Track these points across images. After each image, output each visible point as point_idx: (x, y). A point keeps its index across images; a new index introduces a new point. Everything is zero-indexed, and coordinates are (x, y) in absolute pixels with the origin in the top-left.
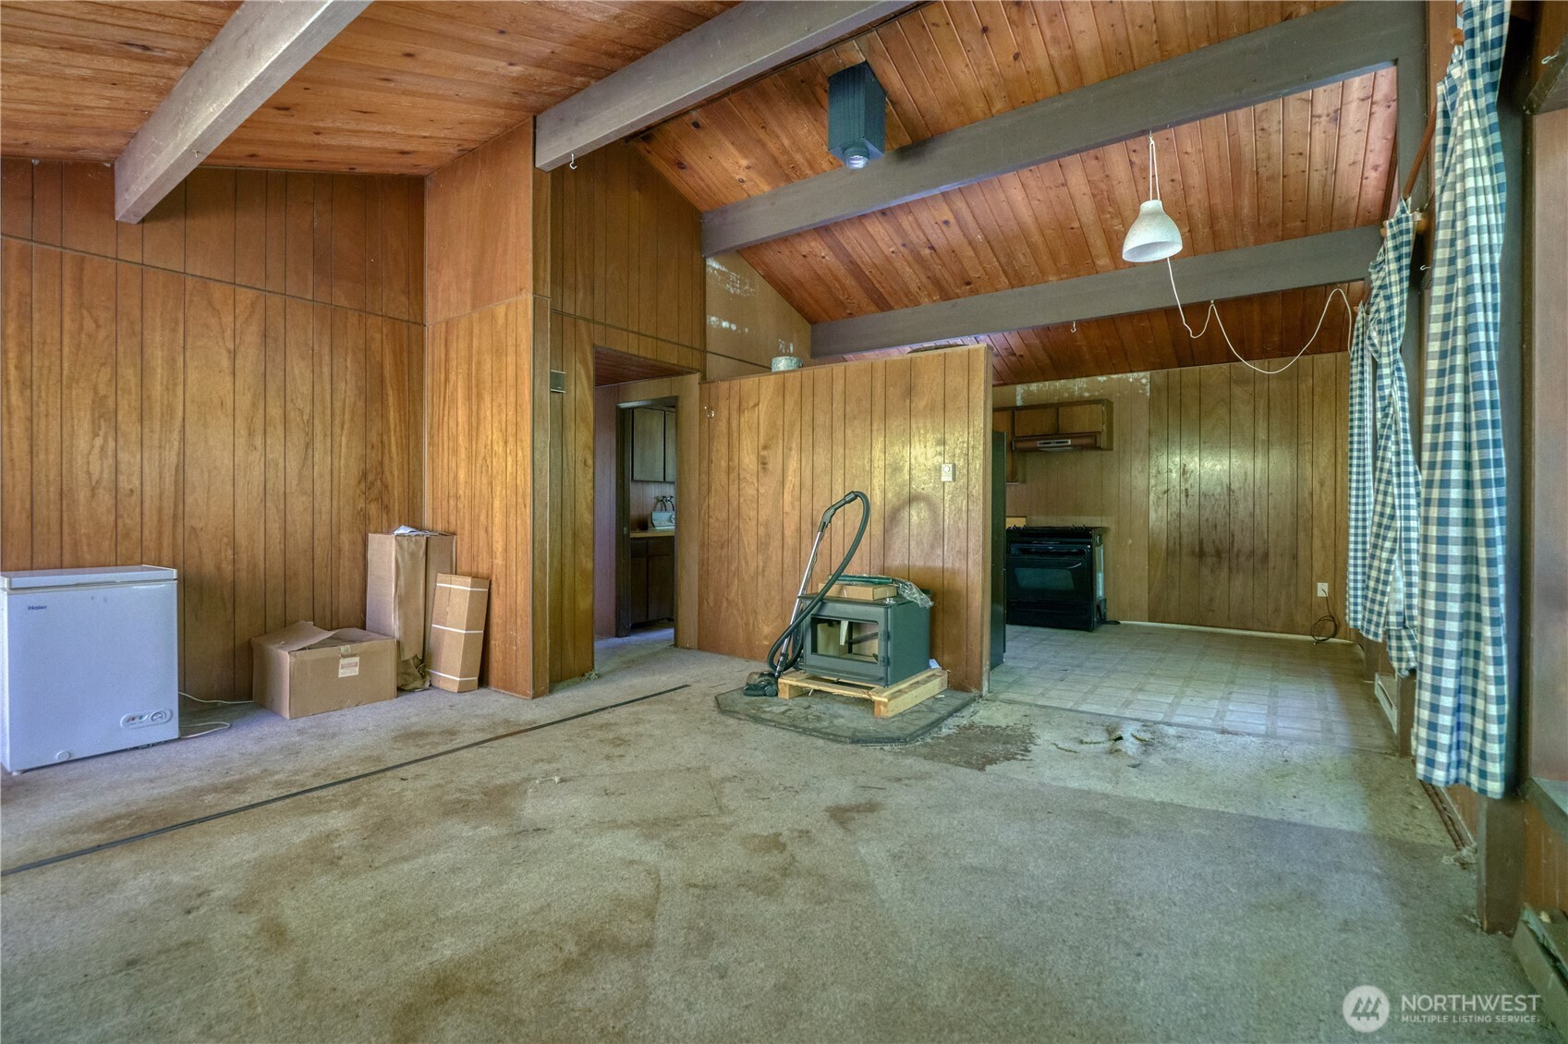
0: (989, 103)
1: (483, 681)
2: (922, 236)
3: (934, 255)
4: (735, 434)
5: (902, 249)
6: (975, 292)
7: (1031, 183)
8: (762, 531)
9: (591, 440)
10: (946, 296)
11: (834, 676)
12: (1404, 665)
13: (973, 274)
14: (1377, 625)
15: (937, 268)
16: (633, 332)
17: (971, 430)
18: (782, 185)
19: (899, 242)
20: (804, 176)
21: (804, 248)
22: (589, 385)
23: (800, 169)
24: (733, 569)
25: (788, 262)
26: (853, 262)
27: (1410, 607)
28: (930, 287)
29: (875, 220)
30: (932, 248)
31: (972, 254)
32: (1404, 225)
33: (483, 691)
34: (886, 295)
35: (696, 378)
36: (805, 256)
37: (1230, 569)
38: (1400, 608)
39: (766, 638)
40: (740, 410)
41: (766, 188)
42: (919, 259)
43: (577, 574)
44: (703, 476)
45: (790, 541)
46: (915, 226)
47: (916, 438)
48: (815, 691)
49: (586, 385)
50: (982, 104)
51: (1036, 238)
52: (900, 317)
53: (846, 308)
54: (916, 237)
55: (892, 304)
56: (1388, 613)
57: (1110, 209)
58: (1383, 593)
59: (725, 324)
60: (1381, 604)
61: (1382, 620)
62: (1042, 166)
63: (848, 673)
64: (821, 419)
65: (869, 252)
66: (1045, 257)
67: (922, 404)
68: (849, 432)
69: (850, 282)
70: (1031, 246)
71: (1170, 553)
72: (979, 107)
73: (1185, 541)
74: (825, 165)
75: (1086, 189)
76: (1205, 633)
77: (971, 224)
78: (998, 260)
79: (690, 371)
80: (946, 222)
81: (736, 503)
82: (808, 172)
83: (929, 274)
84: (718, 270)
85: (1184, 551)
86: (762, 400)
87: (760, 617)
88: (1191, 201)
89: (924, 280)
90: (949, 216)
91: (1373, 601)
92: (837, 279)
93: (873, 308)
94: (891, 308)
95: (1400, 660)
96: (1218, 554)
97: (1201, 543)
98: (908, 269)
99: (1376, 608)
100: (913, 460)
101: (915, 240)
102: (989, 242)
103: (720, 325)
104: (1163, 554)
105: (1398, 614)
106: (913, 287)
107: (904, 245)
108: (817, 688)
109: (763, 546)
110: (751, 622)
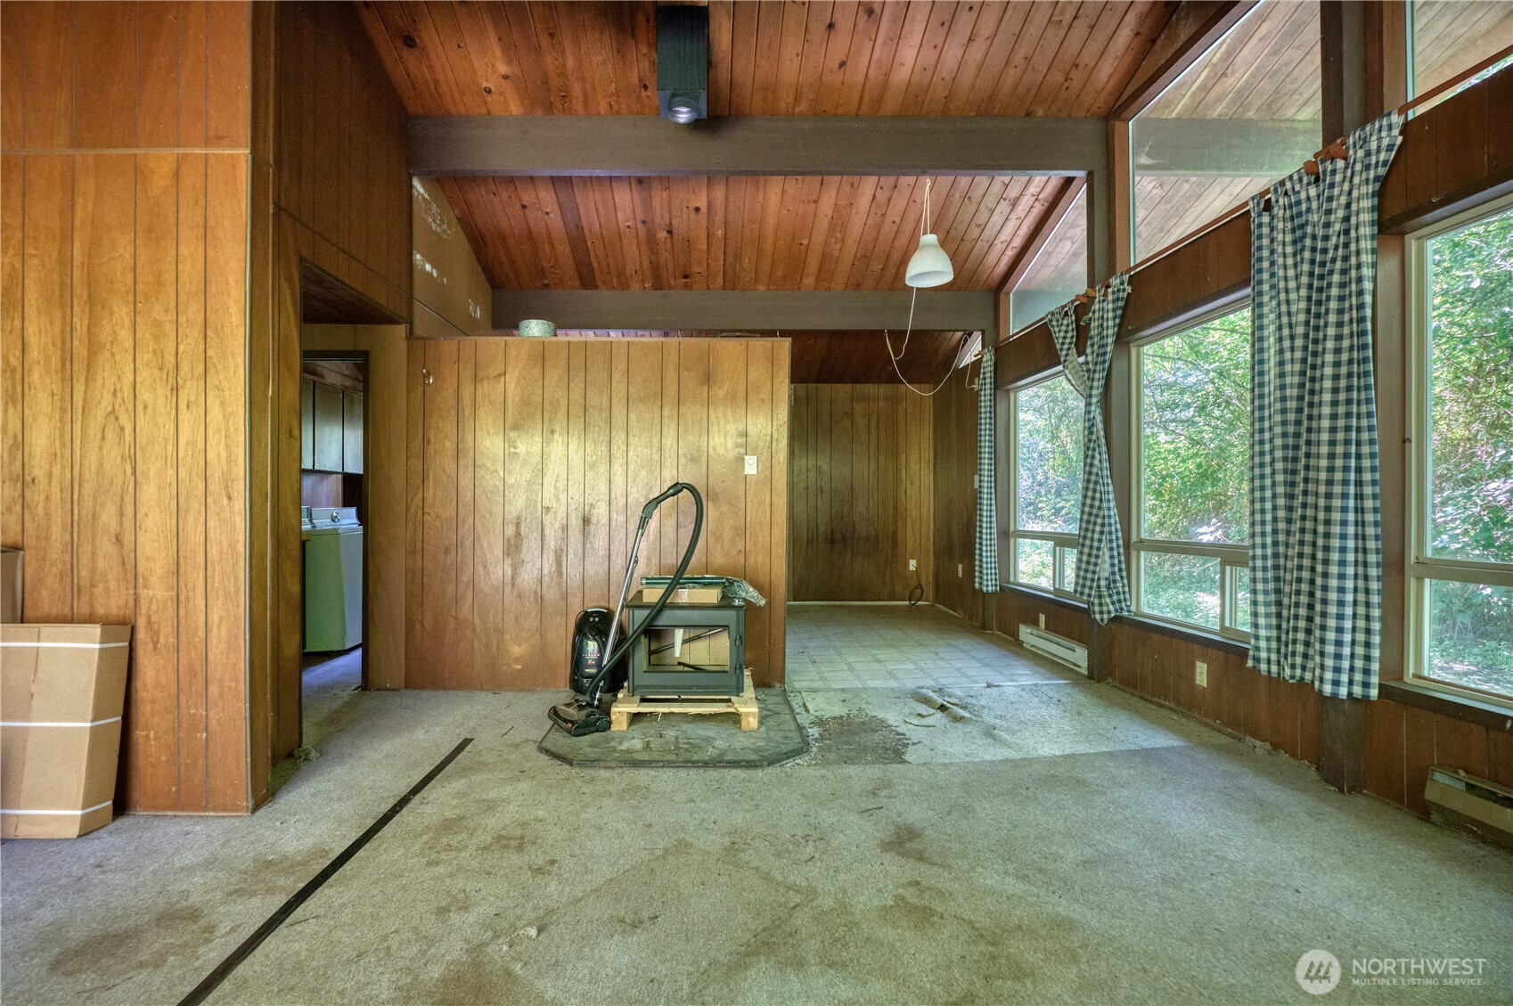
0: (797, 101)
1: (121, 805)
2: (667, 217)
3: (668, 240)
4: (468, 410)
5: (640, 226)
6: (687, 287)
7: (790, 190)
8: (510, 530)
9: (297, 398)
10: (658, 285)
11: (674, 693)
12: (1105, 616)
13: (696, 269)
14: (1091, 588)
15: (665, 256)
16: (343, 251)
17: (775, 423)
18: (539, 113)
19: (640, 217)
20: (568, 111)
21: (528, 197)
22: (295, 314)
23: (571, 102)
24: (465, 578)
25: (500, 210)
26: (579, 227)
27: (1113, 573)
28: (648, 273)
29: (627, 186)
30: (670, 232)
31: (705, 247)
32: (1121, 294)
33: (124, 822)
34: (597, 273)
35: (401, 329)
36: (524, 207)
37: (853, 553)
38: (1107, 574)
39: (517, 660)
40: (476, 379)
41: (515, 108)
42: (651, 239)
43: (282, 602)
44: (413, 461)
45: (551, 543)
46: (666, 207)
47: (715, 428)
48: (664, 714)
49: (292, 314)
50: (790, 100)
51: (768, 246)
52: (604, 297)
53: (544, 276)
54: (660, 217)
55: (599, 282)
56: (1099, 579)
57: (838, 235)
58: (1096, 565)
59: (428, 267)
60: (1094, 572)
61: (1095, 584)
62: (809, 178)
63: (698, 687)
64: (596, 399)
65: (603, 220)
66: (766, 267)
67: (721, 393)
68: (633, 417)
69: (564, 249)
70: (760, 253)
71: (810, 542)
72: (786, 100)
73: (820, 532)
74: (603, 107)
75: (830, 212)
76: (835, 606)
77: (719, 218)
78: (725, 260)
79: (392, 321)
80: (697, 209)
81: (470, 495)
82: (579, 108)
83: (654, 260)
84: (422, 195)
85: (820, 539)
86: (509, 369)
87: (507, 637)
88: (897, 244)
89: (646, 264)
90: (703, 204)
91: (1086, 571)
92: (551, 242)
93: (577, 283)
94: (596, 287)
95: (1101, 613)
96: (844, 539)
97: (832, 531)
98: (634, 248)
99: (1089, 575)
100: (711, 451)
101: (658, 219)
102: (725, 239)
103: (423, 267)
104: (805, 543)
105: (1106, 579)
106: (630, 269)
107: (644, 222)
108: (666, 710)
109: (513, 547)
110: (494, 642)
